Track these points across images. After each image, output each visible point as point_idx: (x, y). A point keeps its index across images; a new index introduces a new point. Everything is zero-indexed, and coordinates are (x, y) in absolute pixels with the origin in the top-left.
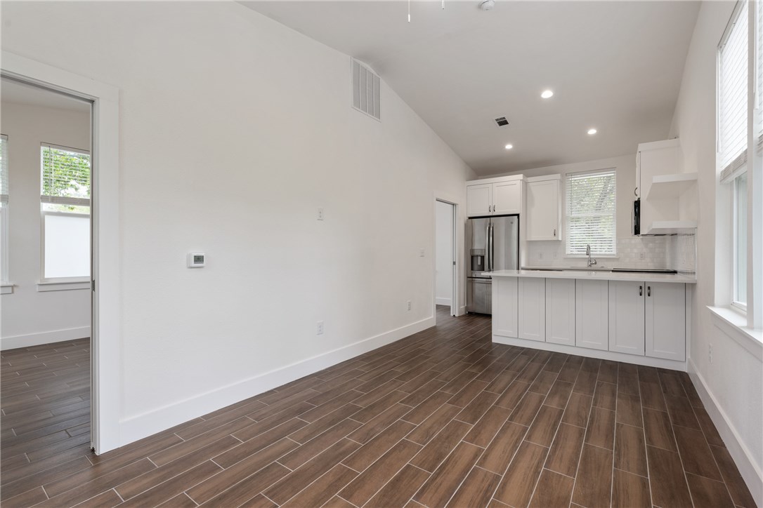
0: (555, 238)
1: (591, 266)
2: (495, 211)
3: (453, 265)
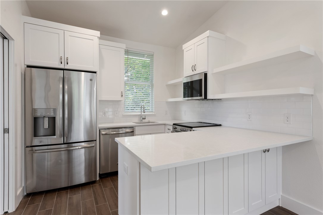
0: (122, 99)
1: (142, 121)
2: (67, 64)
3: (4, 133)
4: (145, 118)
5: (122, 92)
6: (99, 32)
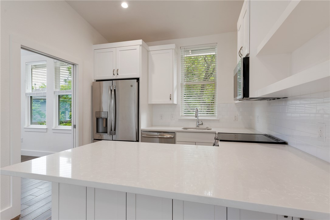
0: (170, 102)
1: (199, 127)
2: (118, 75)
3: (74, 128)
4: (202, 124)
5: (171, 95)
6: (141, 40)
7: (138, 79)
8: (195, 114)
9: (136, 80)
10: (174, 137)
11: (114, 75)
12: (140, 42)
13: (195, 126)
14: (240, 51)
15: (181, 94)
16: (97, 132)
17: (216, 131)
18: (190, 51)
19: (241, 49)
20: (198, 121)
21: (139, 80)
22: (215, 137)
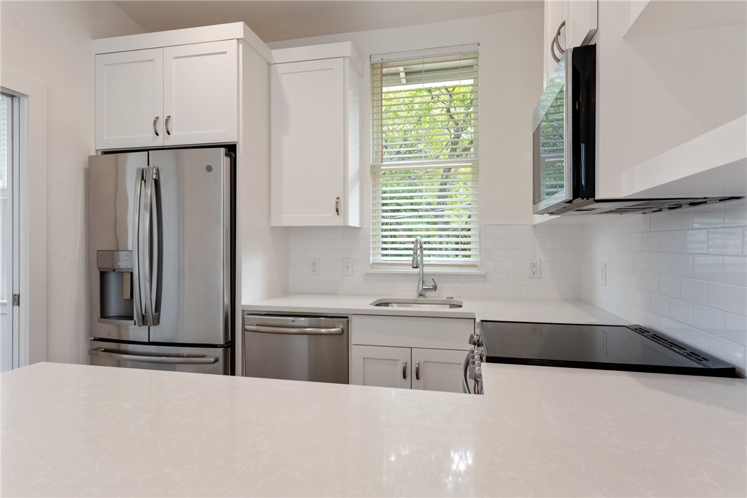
0: (338, 221)
1: (424, 296)
2: (169, 134)
3: (13, 305)
4: (435, 288)
5: (337, 198)
6: (242, 23)
7: (231, 149)
8: (411, 258)
9: (223, 150)
10: (345, 331)
11: (157, 134)
12: (237, 29)
13: (412, 295)
14: (556, 40)
15: (374, 198)
16: (104, 315)
17: (474, 314)
18: (402, 75)
19: (559, 33)
20: (422, 278)
21: (235, 151)
22: (472, 337)
